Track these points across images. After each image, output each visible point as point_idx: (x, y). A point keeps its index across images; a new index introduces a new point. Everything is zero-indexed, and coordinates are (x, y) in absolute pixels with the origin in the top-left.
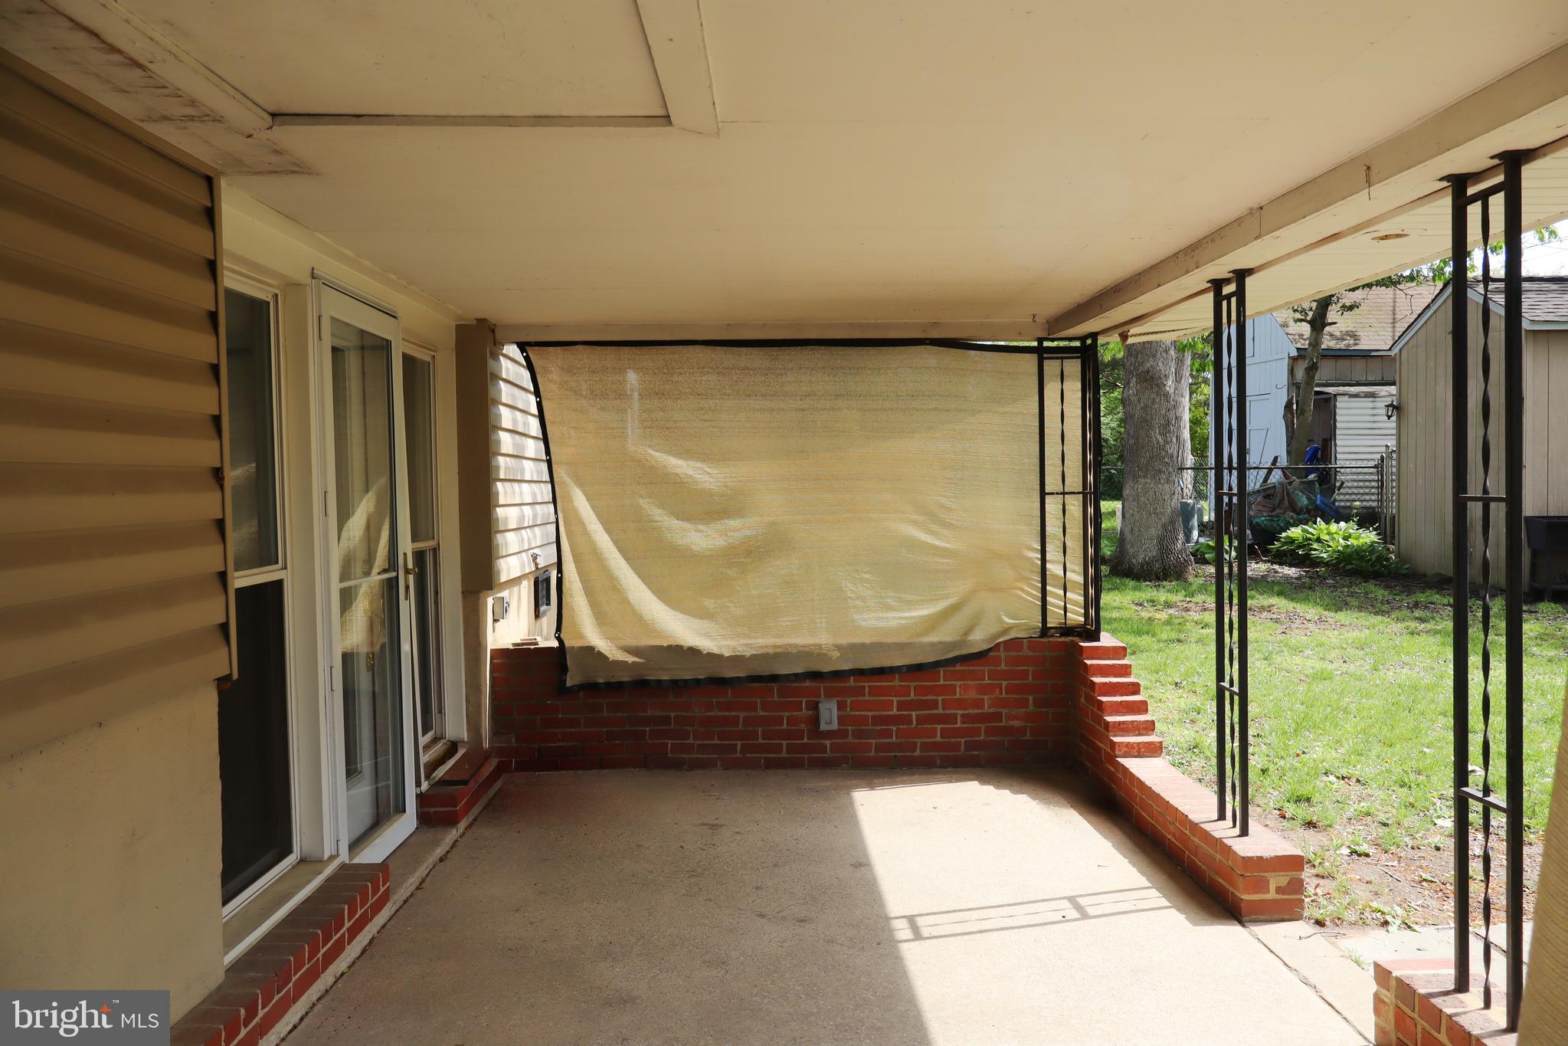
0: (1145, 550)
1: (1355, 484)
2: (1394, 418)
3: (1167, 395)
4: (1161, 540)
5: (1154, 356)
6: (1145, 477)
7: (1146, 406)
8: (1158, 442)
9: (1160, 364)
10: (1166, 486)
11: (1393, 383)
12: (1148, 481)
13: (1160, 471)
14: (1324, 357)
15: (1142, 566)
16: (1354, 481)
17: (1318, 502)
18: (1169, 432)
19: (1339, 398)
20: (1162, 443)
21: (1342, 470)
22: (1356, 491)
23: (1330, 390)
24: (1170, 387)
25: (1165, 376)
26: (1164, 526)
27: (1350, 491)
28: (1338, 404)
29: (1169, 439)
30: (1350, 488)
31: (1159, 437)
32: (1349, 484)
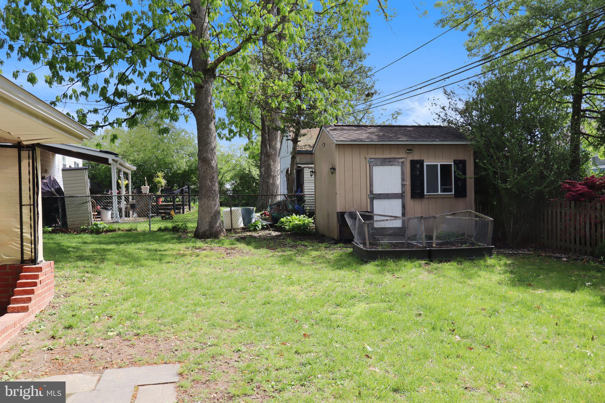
0: (204, 227)
1: (310, 201)
2: (313, 176)
3: (212, 167)
4: (210, 223)
5: (207, 152)
6: (204, 199)
7: (204, 171)
8: (209, 185)
9: (209, 155)
10: (213, 202)
11: (313, 164)
12: (205, 200)
13: (210, 196)
14: (298, 153)
15: (203, 233)
16: (309, 199)
17: (296, 208)
18: (214, 181)
19: (305, 169)
20: (210, 185)
21: (307, 196)
22: (310, 203)
23: (302, 166)
24: (214, 164)
25: (211, 160)
26: (212, 217)
27: (308, 203)
28: (304, 171)
29: (213, 184)
30: (307, 202)
31: (209, 183)
32: (307, 201)
